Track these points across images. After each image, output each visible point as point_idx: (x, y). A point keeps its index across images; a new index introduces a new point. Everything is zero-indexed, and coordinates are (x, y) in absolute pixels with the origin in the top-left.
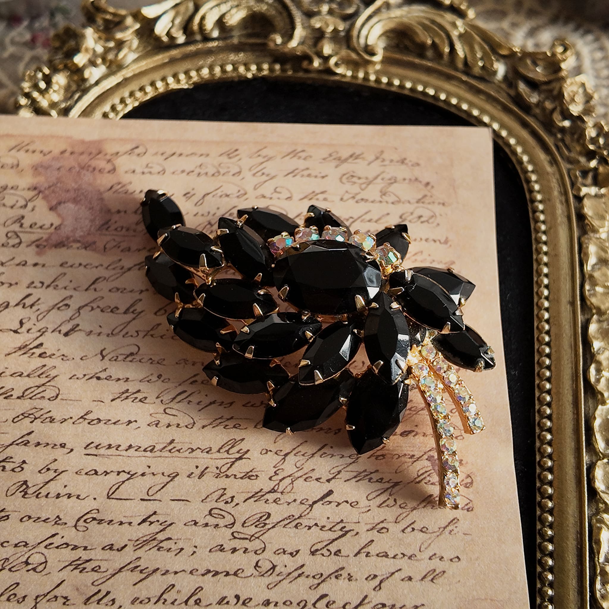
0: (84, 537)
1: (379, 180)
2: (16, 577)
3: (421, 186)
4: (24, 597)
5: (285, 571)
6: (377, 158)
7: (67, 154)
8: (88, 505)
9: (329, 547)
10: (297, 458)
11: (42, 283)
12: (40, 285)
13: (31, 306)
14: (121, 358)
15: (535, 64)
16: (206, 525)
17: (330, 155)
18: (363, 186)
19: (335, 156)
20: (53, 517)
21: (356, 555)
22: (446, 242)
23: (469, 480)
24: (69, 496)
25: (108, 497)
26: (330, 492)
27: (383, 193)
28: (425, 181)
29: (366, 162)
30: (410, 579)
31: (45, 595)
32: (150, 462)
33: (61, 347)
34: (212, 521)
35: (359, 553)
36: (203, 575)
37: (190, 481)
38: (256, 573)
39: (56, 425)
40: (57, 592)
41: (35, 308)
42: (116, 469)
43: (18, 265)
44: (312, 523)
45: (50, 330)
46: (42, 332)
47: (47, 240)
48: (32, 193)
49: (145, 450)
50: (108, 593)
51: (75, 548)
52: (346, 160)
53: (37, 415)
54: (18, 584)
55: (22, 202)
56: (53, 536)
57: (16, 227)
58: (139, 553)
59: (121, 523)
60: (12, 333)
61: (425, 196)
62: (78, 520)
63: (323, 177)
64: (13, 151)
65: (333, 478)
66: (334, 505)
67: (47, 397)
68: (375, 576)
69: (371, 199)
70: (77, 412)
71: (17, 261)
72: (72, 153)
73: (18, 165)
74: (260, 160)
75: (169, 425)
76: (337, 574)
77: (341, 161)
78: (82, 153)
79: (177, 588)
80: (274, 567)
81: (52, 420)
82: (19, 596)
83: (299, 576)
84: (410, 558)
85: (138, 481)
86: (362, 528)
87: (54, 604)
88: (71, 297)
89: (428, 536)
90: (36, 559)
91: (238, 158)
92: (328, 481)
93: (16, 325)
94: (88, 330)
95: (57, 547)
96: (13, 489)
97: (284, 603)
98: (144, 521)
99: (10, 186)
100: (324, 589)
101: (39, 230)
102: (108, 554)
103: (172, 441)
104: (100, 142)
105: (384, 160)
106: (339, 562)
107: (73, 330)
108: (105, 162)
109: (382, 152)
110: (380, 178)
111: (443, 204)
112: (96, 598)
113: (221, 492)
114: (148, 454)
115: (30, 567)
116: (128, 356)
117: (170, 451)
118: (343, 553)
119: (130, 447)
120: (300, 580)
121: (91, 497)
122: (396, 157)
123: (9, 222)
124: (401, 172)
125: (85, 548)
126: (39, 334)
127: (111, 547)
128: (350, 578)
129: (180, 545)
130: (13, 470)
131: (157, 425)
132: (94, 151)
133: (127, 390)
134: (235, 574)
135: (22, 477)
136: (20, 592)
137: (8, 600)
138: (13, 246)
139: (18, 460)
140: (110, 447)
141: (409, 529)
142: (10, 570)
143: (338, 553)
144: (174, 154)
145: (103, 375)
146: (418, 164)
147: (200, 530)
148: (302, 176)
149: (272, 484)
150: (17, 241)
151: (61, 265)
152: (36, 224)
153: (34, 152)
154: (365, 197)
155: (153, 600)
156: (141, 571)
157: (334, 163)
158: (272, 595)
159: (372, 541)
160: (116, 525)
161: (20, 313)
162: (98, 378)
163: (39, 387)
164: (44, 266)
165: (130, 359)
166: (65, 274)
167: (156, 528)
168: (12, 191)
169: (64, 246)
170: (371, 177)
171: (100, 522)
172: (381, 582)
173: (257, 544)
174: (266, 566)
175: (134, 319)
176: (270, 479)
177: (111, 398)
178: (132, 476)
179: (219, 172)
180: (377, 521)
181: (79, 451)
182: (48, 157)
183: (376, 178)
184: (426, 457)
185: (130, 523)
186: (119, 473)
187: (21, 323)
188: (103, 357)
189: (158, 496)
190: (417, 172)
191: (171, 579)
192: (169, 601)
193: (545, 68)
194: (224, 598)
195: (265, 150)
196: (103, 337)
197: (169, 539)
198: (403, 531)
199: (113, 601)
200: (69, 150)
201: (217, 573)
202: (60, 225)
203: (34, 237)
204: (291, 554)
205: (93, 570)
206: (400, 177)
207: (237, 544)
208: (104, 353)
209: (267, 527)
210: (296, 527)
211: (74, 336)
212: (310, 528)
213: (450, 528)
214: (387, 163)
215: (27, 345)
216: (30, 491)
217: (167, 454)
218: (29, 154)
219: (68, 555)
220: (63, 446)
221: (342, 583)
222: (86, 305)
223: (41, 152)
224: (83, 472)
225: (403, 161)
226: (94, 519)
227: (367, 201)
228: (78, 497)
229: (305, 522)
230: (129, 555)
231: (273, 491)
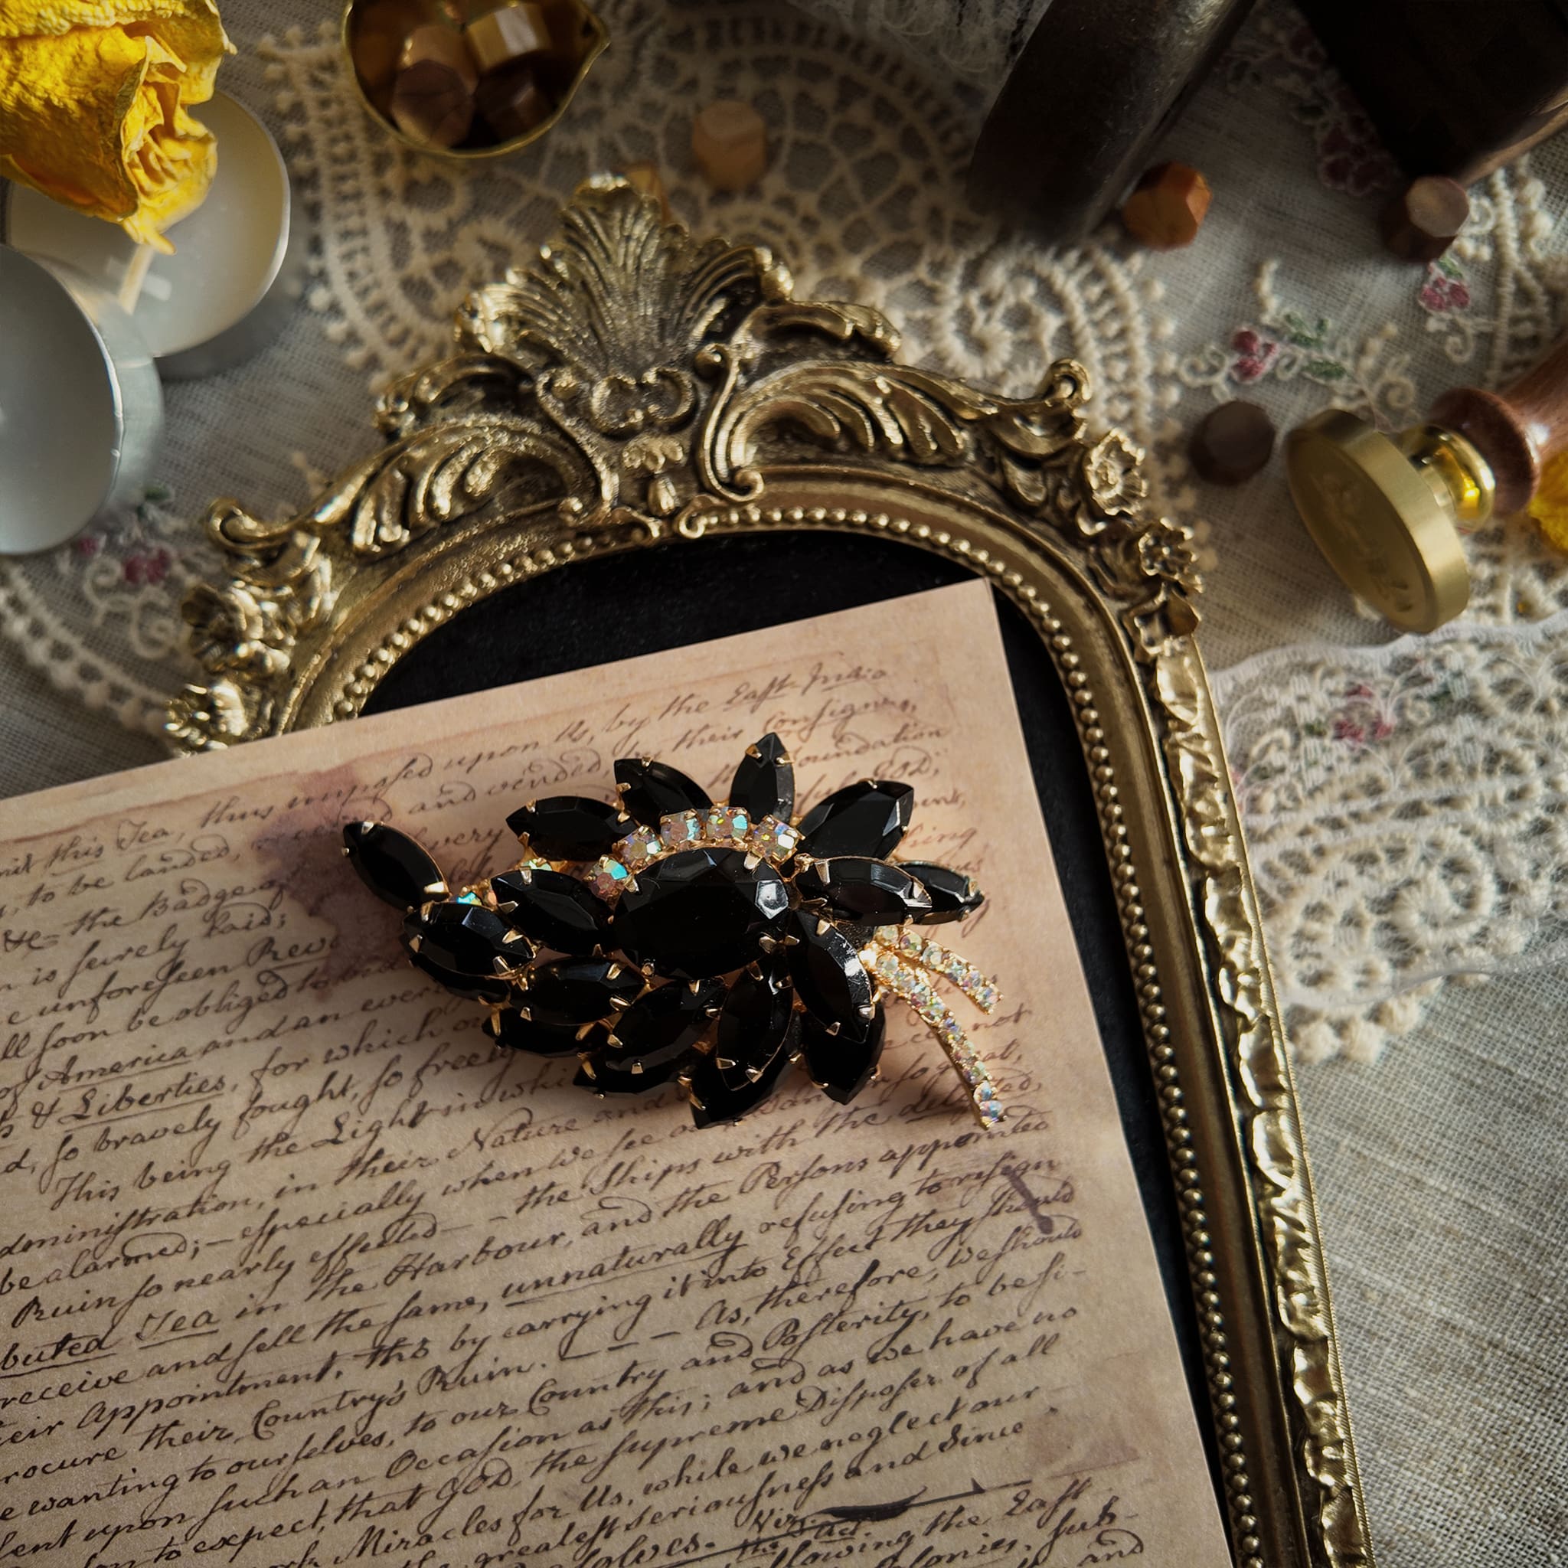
0: (548, 1423)
1: (826, 718)
2: (476, 1500)
3: (895, 711)
4: (498, 1523)
5: (841, 1397)
6: (815, 678)
7: (300, 806)
8: (537, 1377)
9: (894, 1346)
10: (815, 1224)
11: (345, 1048)
12: (342, 1053)
13: (343, 1092)
14: (508, 1138)
15: (1027, 422)
16: (713, 1361)
17: (738, 692)
18: (804, 734)
19: (745, 692)
20: (495, 1407)
21: (932, 1347)
22: (955, 799)
23: (1067, 1190)
24: (507, 1372)
25: (562, 1358)
26: (875, 1265)
27: (839, 739)
28: (899, 701)
29: (799, 690)
30: (1013, 1359)
31: (525, 1513)
32: (603, 1290)
33: (413, 1147)
34: (718, 1353)
35: (936, 1342)
36: (730, 1431)
37: (669, 1305)
38: (800, 1409)
39: (448, 1274)
40: (539, 1504)
41: (350, 1094)
42: (558, 1314)
43: (296, 1028)
44: (860, 1317)
45: (386, 1124)
46: (375, 1131)
47: (325, 971)
48: (270, 894)
49: (591, 1275)
50: (608, 1489)
51: (541, 1440)
52: (765, 694)
53: (417, 1265)
54: (483, 1508)
55: (260, 915)
56: (506, 1431)
57: (267, 962)
58: (632, 1425)
59: (593, 1391)
60: (330, 1146)
61: (905, 727)
62: (532, 1401)
63: (736, 735)
64: (210, 825)
65: (875, 1240)
66: (884, 1281)
67: (421, 1233)
68: (965, 1369)
69: (821, 755)
70: (472, 1246)
71: (292, 1021)
72: (308, 801)
73: (227, 849)
74: (626, 730)
75: (614, 1227)
76: (913, 1382)
77: (758, 698)
78: (325, 798)
79: (698, 1459)
80: (823, 1396)
81: (441, 1268)
82: (490, 1522)
83: (862, 1397)
84: (1007, 1329)
85: (595, 1323)
86: (933, 1305)
87: (541, 1521)
88: (398, 1058)
89: (1026, 1291)
90: (494, 1470)
91: (588, 736)
92: (868, 1247)
93: (330, 1132)
94: (443, 1107)
95: (517, 1445)
96: (425, 1383)
97: (851, 1439)
98: (624, 1379)
99: (229, 890)
100: (899, 1406)
101: (306, 957)
102: (588, 1438)
103: (626, 1251)
104: (346, 769)
105: (826, 680)
106: (913, 1362)
107: (420, 1114)
108: (369, 803)
109: (820, 665)
110: (827, 712)
111: (938, 734)
112: (595, 1498)
113: (719, 1307)
114: (597, 1279)
115: (490, 1481)
116: (518, 1131)
117: (627, 1266)
118: (914, 1348)
119: (567, 1276)
120: (865, 1402)
121: (538, 1366)
122: (845, 669)
123: (253, 957)
124: (857, 694)
125: (556, 1437)
126: (371, 1136)
127: (590, 1427)
128: (931, 1381)
129: (685, 1400)
130: (414, 1356)
131: (595, 1231)
132: (344, 789)
133: (535, 1190)
134: (774, 1418)
135: (430, 1362)
136: (491, 1516)
137: (478, 1531)
138: (277, 997)
139: (415, 1340)
140: (538, 1284)
141: (998, 1289)
142: (465, 1492)
143: (907, 1350)
144: (479, 757)
145: (490, 1175)
146: (883, 673)
147: (705, 1372)
148: (702, 742)
149: (789, 1275)
150: (278, 986)
151: (364, 1008)
152: (296, 947)
153: (243, 816)
154: (812, 754)
155: (672, 1483)
156: (644, 1449)
157: (747, 706)
158: (833, 1434)
159: (950, 1320)
160: (587, 1396)
161: (328, 1110)
162: (486, 1182)
163: (402, 1220)
164: (337, 1017)
165: (522, 1135)
166: (375, 1021)
167: (642, 1385)
168: (236, 899)
169: (356, 973)
170: (812, 714)
171: (563, 1396)
172: (975, 1374)
173: (791, 1370)
174: (812, 1397)
175: (508, 1066)
176: (784, 1267)
177: (514, 1208)
178: (584, 1319)
179: (564, 771)
180: (951, 1289)
181: (496, 1302)
182: (271, 819)
183: (820, 715)
184: (999, 1171)
185: (605, 1388)
186: (564, 1320)
187: (339, 1125)
188: (481, 1144)
189: (631, 1338)
190: (885, 687)
191: (686, 1449)
192: (694, 1478)
193: (1043, 427)
194: (767, 1455)
195: (628, 711)
196: (471, 1112)
197: (666, 1395)
198: (991, 1293)
199: (619, 1497)
200: (301, 796)
201: (746, 1425)
202: (336, 938)
203: (302, 972)
204: (842, 1370)
205: (577, 1463)
206: (858, 704)
207: (763, 1377)
208: (481, 1137)
209: (800, 1340)
210: (840, 1329)
211: (425, 1123)
212: (859, 1325)
213: (1054, 1270)
214: (832, 682)
215: (359, 1160)
216: (450, 1379)
217: (623, 1272)
218: (238, 823)
219: (534, 1453)
220: (470, 1302)
221: (924, 1390)
222: (426, 1066)
223: (256, 813)
224: (514, 1332)
225: (857, 674)
226: (553, 1394)
227: (815, 759)
228: (519, 1370)
229: (849, 1318)
230: (618, 1432)
231: (793, 1285)
